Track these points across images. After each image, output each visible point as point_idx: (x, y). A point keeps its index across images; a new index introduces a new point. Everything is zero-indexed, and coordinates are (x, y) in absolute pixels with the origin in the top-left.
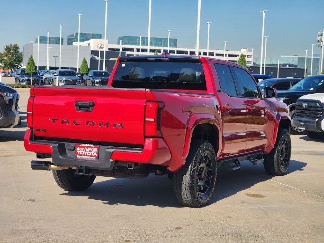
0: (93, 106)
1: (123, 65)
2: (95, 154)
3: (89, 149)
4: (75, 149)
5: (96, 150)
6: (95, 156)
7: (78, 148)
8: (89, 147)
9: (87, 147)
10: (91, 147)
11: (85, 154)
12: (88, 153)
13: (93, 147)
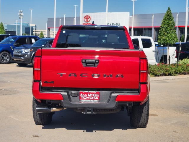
0: (98, 63)
1: (64, 32)
3: (91, 95)
4: (79, 95)
5: (98, 95)
7: (82, 94)
8: (91, 93)
9: (89, 93)
10: (93, 93)
11: (88, 98)
12: (90, 97)
13: (95, 93)
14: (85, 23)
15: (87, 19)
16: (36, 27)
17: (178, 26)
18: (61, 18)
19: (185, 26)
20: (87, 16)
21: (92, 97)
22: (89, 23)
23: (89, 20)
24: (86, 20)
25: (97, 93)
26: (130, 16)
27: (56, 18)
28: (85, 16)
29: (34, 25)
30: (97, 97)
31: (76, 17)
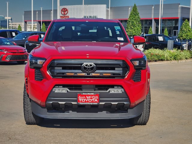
14: (63, 16)
15: (64, 11)
16: (11, 20)
17: (154, 18)
18: (38, 11)
19: (159, 18)
20: (64, 9)
22: (66, 15)
23: (66, 12)
24: (63, 13)
26: (107, 8)
27: (33, 11)
28: (63, 9)
29: (10, 18)
31: (53, 10)
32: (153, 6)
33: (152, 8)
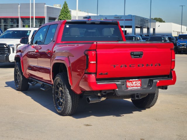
0: (142, 54)
2: (139, 85)
3: (134, 82)
5: (140, 82)
6: (139, 86)
7: (128, 82)
8: (135, 81)
9: (134, 81)
10: (136, 81)
11: (133, 85)
12: (134, 85)
13: (138, 81)
21: (136, 84)
25: (139, 81)
30: (139, 84)
32: (19, 4)
33: (18, 6)
